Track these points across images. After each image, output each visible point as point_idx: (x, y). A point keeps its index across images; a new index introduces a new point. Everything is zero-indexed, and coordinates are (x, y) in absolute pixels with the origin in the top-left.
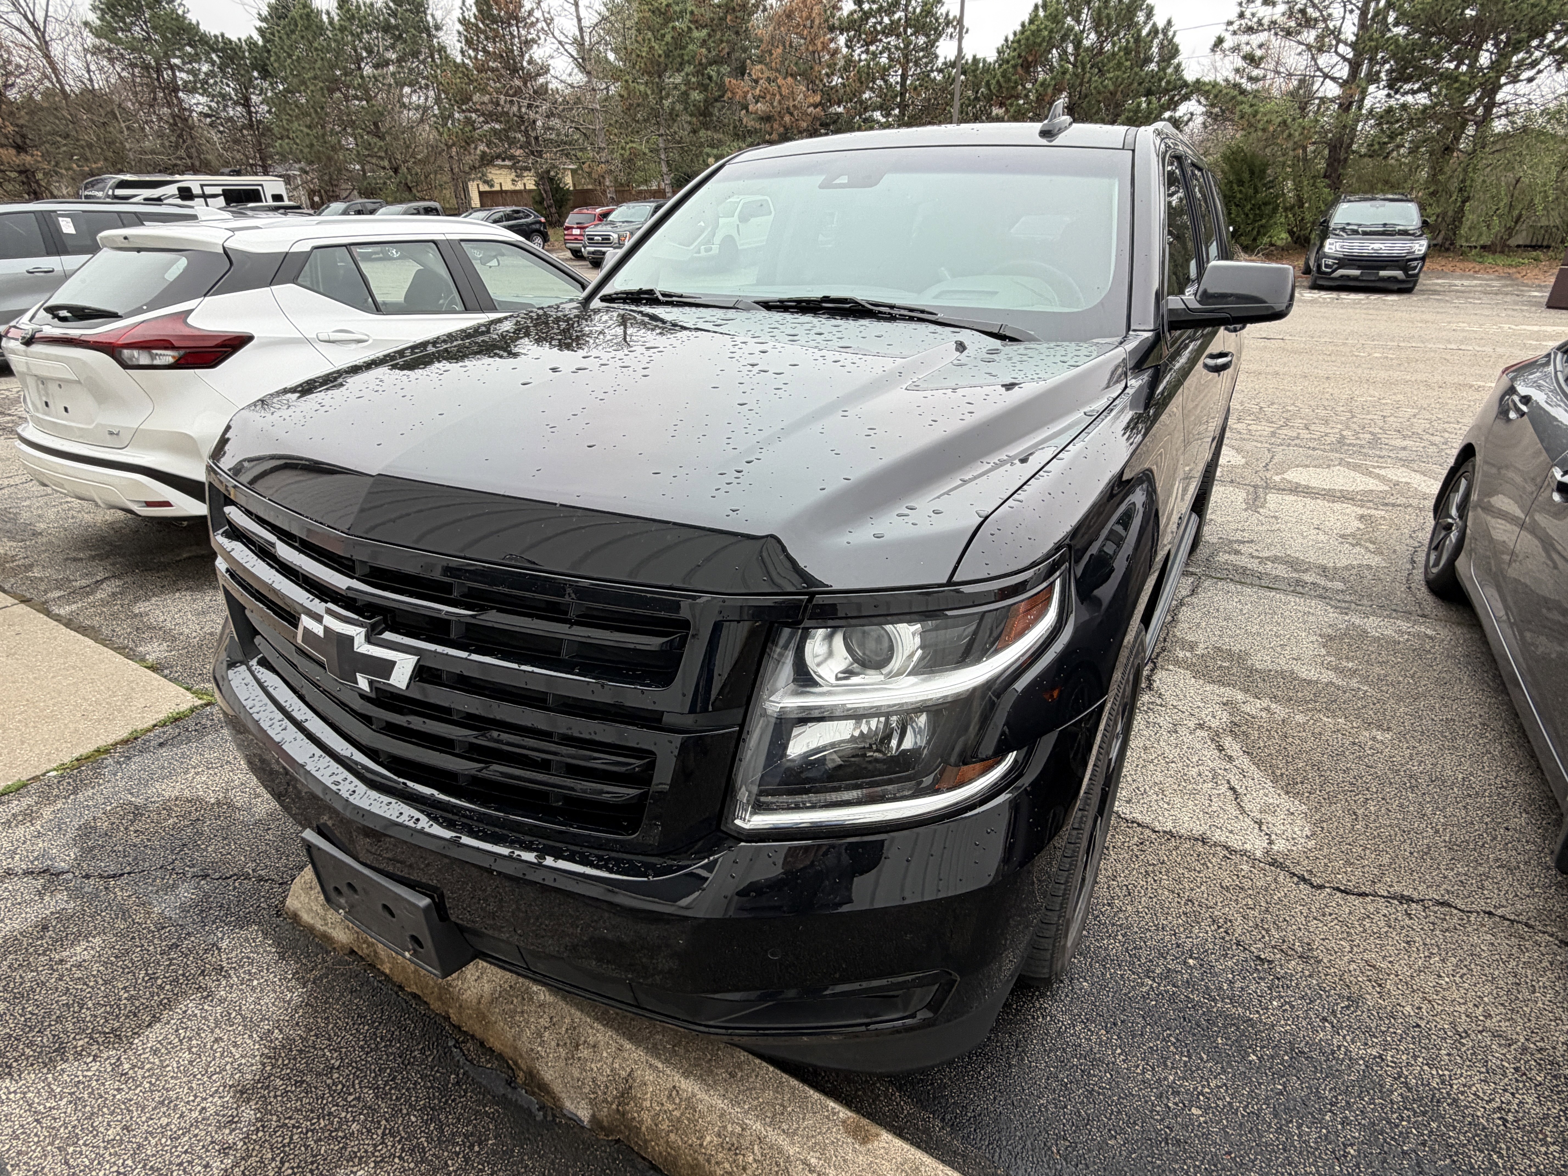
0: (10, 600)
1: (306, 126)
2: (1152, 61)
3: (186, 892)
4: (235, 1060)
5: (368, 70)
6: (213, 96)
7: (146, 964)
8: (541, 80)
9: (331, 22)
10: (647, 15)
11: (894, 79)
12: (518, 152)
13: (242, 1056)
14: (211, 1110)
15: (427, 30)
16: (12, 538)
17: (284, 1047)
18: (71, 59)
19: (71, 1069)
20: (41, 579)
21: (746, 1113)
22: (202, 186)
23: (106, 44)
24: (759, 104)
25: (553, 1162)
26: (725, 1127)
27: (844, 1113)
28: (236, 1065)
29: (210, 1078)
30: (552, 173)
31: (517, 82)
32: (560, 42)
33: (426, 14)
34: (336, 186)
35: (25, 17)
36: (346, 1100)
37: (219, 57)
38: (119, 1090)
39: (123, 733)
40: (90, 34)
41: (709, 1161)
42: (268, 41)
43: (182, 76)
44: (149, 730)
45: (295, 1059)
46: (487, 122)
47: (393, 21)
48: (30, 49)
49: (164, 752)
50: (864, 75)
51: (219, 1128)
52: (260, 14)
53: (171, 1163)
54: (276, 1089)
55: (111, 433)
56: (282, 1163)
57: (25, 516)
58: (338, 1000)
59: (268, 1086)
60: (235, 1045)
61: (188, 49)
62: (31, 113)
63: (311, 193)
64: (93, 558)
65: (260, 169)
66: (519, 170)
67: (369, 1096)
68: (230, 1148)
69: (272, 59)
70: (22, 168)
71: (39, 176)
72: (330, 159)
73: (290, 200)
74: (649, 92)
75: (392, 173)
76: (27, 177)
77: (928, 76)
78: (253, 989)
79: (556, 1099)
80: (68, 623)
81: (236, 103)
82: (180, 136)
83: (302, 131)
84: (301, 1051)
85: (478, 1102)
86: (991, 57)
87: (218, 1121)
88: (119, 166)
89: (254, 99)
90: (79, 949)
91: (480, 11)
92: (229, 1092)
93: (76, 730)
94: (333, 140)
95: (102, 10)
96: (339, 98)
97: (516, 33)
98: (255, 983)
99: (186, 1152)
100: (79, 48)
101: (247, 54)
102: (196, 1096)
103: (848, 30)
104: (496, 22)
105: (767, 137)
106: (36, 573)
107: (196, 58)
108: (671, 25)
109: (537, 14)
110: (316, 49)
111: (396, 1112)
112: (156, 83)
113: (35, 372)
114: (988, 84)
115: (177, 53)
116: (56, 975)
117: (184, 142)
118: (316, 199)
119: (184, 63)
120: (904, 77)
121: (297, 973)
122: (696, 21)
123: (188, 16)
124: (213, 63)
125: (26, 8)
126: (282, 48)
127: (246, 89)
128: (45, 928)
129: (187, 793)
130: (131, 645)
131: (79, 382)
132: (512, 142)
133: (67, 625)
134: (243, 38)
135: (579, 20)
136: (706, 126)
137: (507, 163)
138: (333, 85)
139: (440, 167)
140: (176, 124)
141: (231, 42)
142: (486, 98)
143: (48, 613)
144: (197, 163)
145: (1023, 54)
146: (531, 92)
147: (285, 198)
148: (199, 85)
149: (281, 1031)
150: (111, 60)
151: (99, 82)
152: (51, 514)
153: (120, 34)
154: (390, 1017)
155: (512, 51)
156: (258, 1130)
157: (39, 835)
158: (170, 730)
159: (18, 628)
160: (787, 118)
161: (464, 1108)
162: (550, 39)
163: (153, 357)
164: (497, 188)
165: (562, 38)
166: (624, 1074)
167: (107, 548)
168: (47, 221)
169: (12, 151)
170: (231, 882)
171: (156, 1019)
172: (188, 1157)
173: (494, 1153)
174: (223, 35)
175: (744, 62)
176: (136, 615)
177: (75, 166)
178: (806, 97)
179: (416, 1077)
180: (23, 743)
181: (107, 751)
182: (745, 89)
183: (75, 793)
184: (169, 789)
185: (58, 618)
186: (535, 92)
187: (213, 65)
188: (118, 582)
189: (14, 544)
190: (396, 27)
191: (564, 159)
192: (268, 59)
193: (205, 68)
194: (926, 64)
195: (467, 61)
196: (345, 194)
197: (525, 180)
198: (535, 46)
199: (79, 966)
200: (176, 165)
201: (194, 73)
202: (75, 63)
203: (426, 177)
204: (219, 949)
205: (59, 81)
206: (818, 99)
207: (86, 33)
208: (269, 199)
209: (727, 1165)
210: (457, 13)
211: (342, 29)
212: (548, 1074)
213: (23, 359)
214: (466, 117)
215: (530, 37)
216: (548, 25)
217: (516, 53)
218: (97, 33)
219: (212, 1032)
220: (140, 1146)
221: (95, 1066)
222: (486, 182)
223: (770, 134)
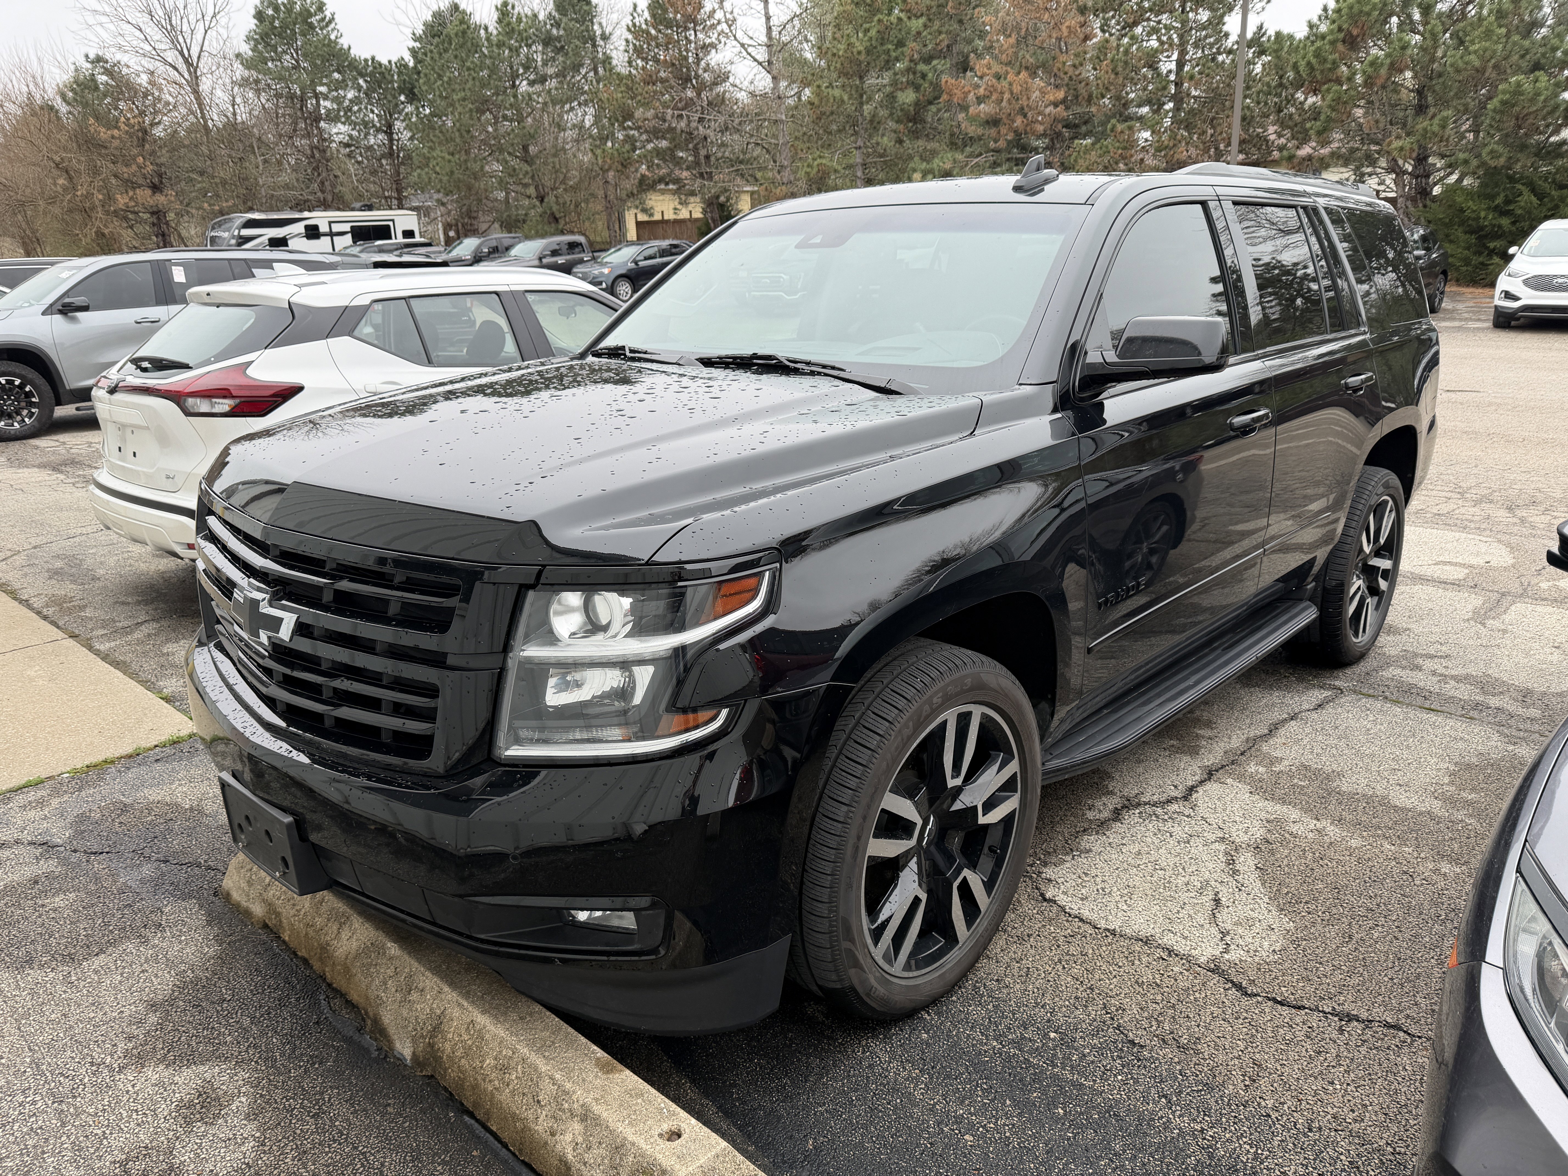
0: (60, 634)
1: (449, 154)
2: (1542, 26)
3: (147, 870)
4: (154, 986)
5: (524, 87)
6: (355, 124)
7: (104, 915)
8: (720, 89)
9: (488, 39)
10: (848, 8)
11: (1167, 65)
12: (685, 174)
13: (159, 984)
14: (127, 1013)
15: (593, 39)
16: (73, 582)
17: (192, 982)
18: (219, 93)
19: (34, 974)
20: (91, 619)
21: (520, 1041)
22: (330, 223)
23: (255, 74)
24: (982, 106)
25: (373, 1084)
26: (501, 1052)
27: (600, 1053)
28: (153, 989)
29: (132, 994)
30: (722, 199)
31: (690, 93)
32: (743, 45)
33: (593, 23)
34: (475, 218)
35: (181, 53)
36: (228, 1021)
37: (366, 81)
38: (65, 992)
39: (128, 749)
40: (240, 66)
41: (484, 1080)
42: (420, 62)
43: (326, 104)
44: (151, 749)
45: (198, 991)
46: (649, 141)
47: (555, 31)
48: (180, 86)
49: (158, 766)
50: (1120, 64)
51: (130, 1024)
52: (414, 34)
54: (178, 1007)
55: (168, 477)
56: (169, 1052)
57: (89, 562)
58: (244, 957)
59: (173, 1005)
60: (156, 976)
61: (336, 75)
62: (173, 150)
63: (447, 227)
64: (139, 603)
65: (395, 202)
66: (683, 192)
67: (246, 1022)
68: (134, 1037)
69: (421, 81)
70: (155, 209)
71: (171, 216)
72: (470, 188)
73: (421, 236)
74: (846, 98)
75: (538, 203)
76: (158, 218)
77: (1214, 59)
78: (180, 942)
79: (390, 1042)
80: (105, 657)
81: (378, 130)
82: (316, 169)
83: (443, 158)
85: (330, 1038)
86: (1301, 32)
87: (130, 1020)
88: (249, 204)
89: (398, 125)
90: (57, 899)
91: (653, 16)
92: (143, 1005)
93: (92, 743)
94: (476, 167)
95: (256, 40)
96: (488, 120)
97: (692, 38)
98: (183, 938)
99: (102, 1035)
100: (228, 81)
101: (396, 77)
102: (118, 1004)
103: (1104, 11)
104: (671, 28)
105: (992, 145)
106: (88, 613)
107: (341, 85)
108: (876, 19)
109: (719, 15)
110: (469, 69)
111: (263, 1034)
112: (299, 113)
113: (115, 419)
114: (1295, 67)
115: (325, 81)
116: (37, 914)
117: (319, 175)
118: (452, 234)
119: (330, 91)
120: (1180, 64)
121: (218, 935)
122: (909, 11)
123: (341, 41)
124: (359, 89)
125: (183, 45)
126: (433, 69)
127: (391, 116)
128: (36, 882)
129: (168, 799)
130: (153, 679)
131: (148, 428)
132: (678, 162)
133: (103, 659)
134: (394, 59)
135: (768, 18)
136: (915, 135)
137: (671, 186)
138: (483, 106)
139: (592, 195)
140: (313, 156)
141: (380, 65)
142: (650, 114)
143: (90, 648)
144: (329, 198)
145: (1345, 26)
146: (705, 104)
147: (417, 234)
148: (342, 113)
149: (193, 972)
150: (258, 92)
151: (242, 116)
152: (112, 561)
153: (270, 64)
154: (280, 974)
155: (686, 58)
156: (157, 1030)
157: (46, 818)
158: (168, 751)
159: (62, 658)
160: (1019, 122)
161: (317, 1040)
162: (732, 42)
163: (213, 406)
164: (657, 217)
165: (746, 41)
166: (438, 1012)
167: (154, 595)
168: (161, 270)
169: (148, 192)
170: (184, 867)
171: (102, 951)
172: (103, 1038)
173: (329, 1071)
174: (373, 59)
175: (967, 57)
176: (163, 655)
177: (206, 205)
178: (1043, 93)
179: (286, 1014)
180: (47, 749)
181: (112, 762)
182: (966, 89)
183: (80, 790)
184: (154, 794)
185: (97, 653)
186: (710, 104)
187: (359, 91)
188: (155, 625)
189: (74, 587)
190: (558, 39)
191: (739, 180)
192: (417, 81)
193: (350, 95)
194: (1211, 45)
195: (634, 72)
196: (484, 227)
197: (690, 207)
198: (713, 51)
199: (55, 910)
200: (308, 200)
201: (338, 100)
202: (221, 96)
203: (577, 206)
204: (162, 912)
205: (203, 117)
206: (1061, 95)
207: (237, 65)
208: (400, 235)
209: (496, 1083)
210: (628, 20)
211: (500, 45)
212: (387, 1019)
213: (107, 407)
214: (627, 136)
215: (708, 41)
216: (730, 26)
217: (690, 60)
218: (248, 64)
219: (141, 965)
220: (71, 1027)
221: (52, 975)
222: (644, 211)
223: (996, 141)
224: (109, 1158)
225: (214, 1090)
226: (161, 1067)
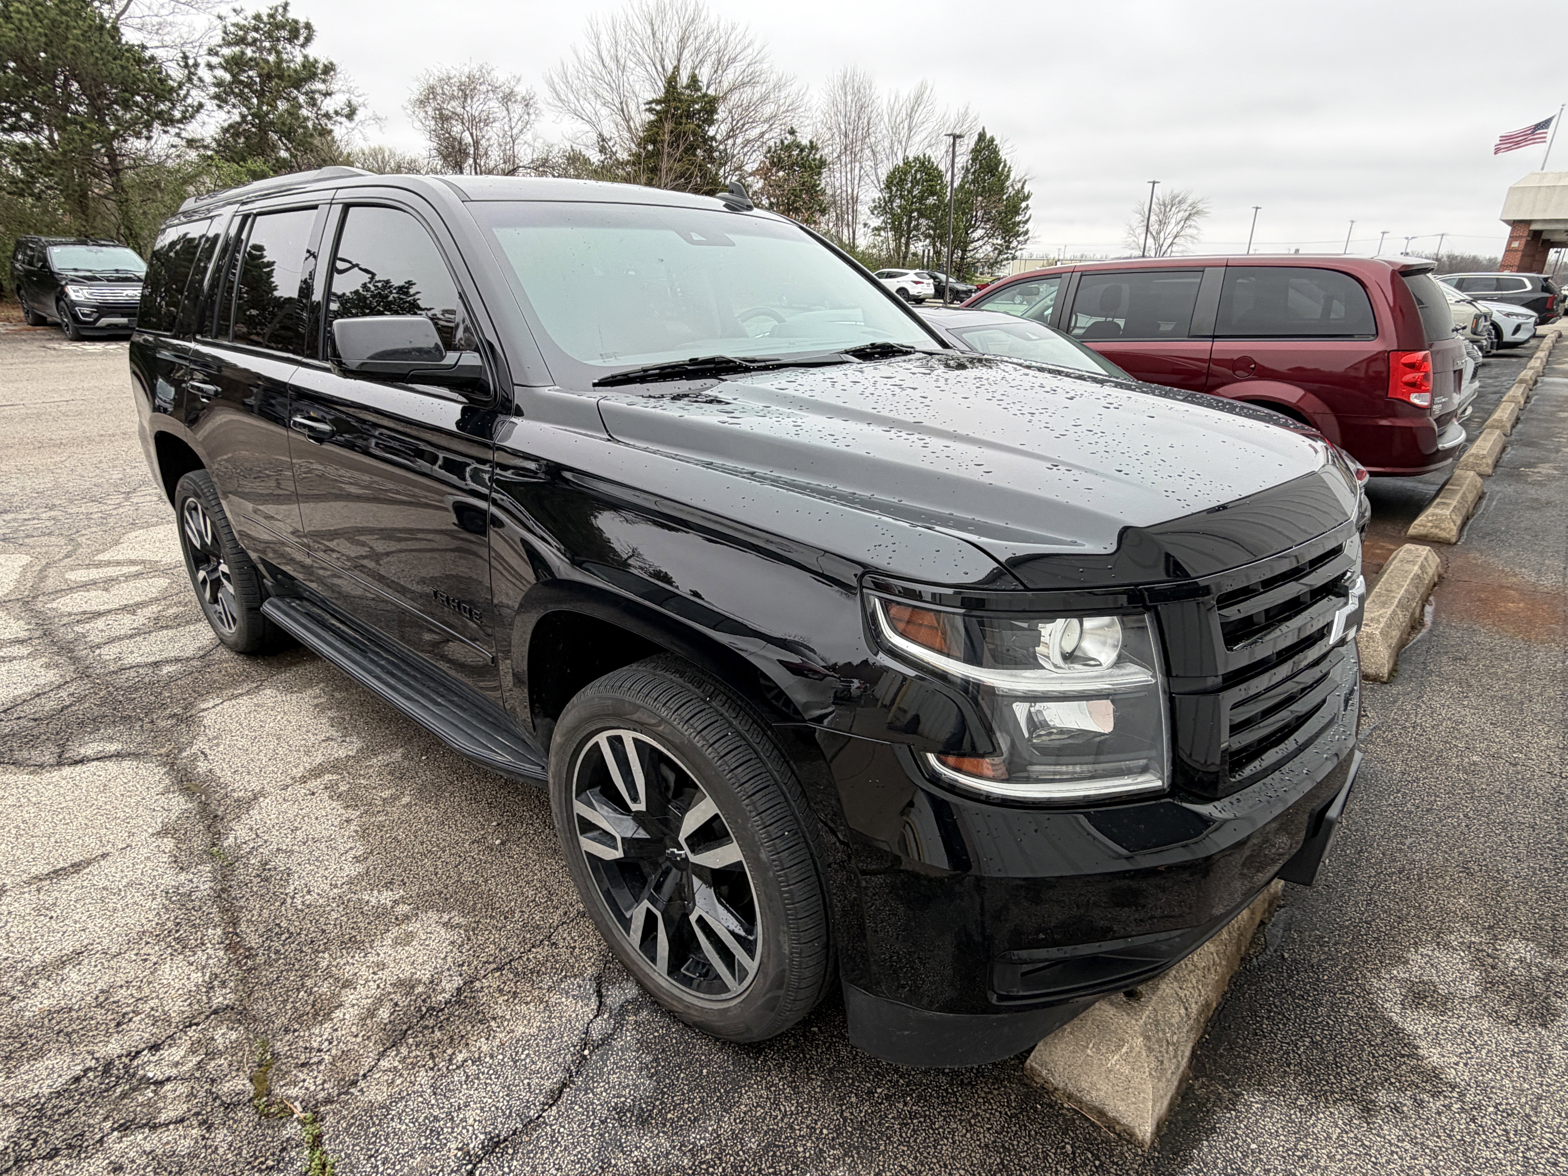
4: (1344, 1131)
13: (1337, 1126)
14: (1396, 1131)
17: (1311, 1090)
28: (1347, 1128)
29: (1370, 1148)
36: (1334, 1026)
45: (1318, 1075)
51: (1406, 1117)
53: (1454, 1146)
54: (1351, 1082)
58: (1245, 1058)
59: (1352, 1089)
68: (1415, 1100)
84: (1309, 1074)
87: (1401, 1119)
92: (1374, 1123)
98: (1253, 1146)
99: (1439, 1137)
102: (1392, 1153)
121: (1226, 1107)
149: (1296, 1099)
156: (1391, 1084)
219: (1326, 1168)
224: (1522, 1037)
225: (1406, 997)
226: (1421, 1052)
